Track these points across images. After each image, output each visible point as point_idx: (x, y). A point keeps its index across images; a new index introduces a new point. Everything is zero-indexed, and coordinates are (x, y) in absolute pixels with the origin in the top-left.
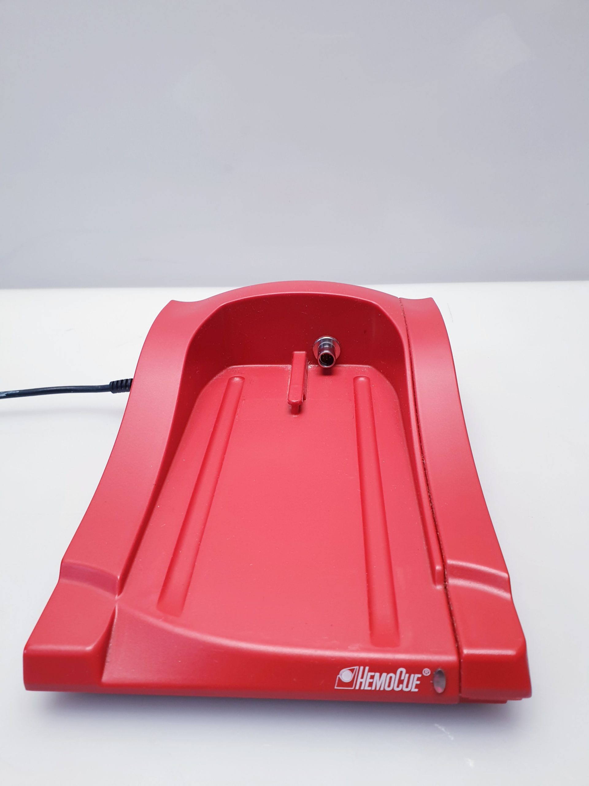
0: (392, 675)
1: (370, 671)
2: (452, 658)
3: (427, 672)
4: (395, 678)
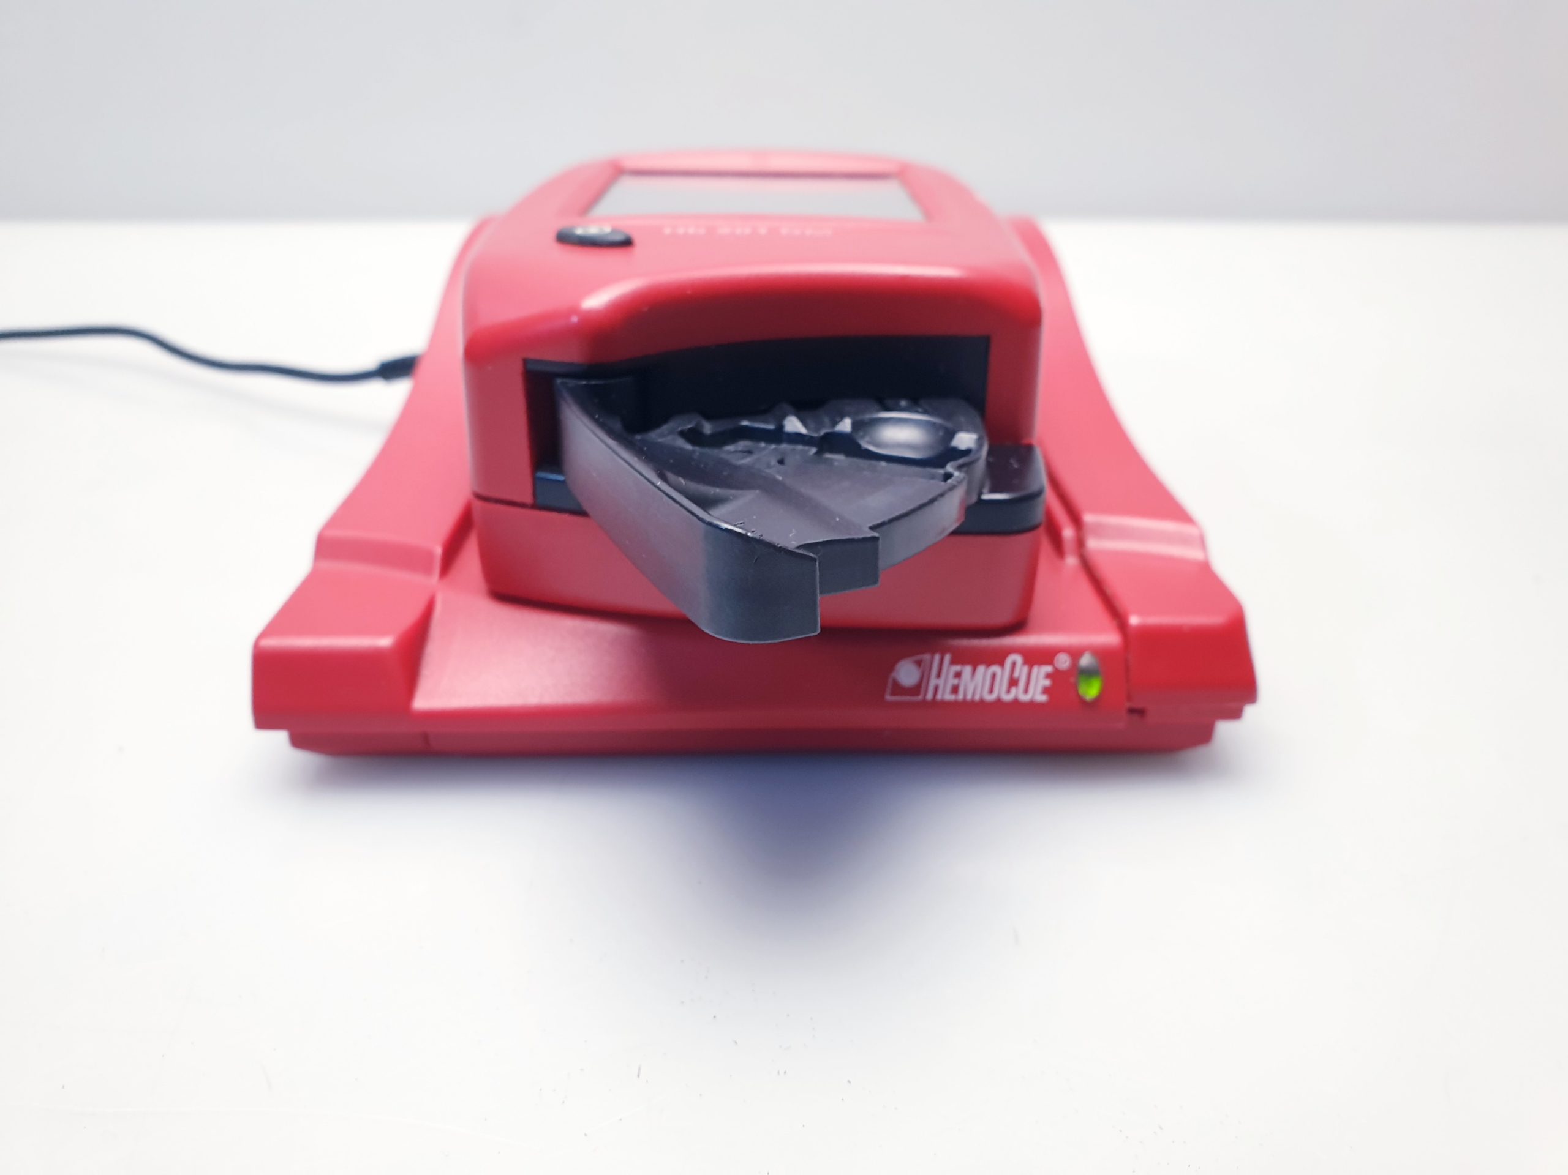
0: (996, 668)
1: (953, 662)
2: (1110, 638)
3: (1063, 662)
4: (1002, 674)
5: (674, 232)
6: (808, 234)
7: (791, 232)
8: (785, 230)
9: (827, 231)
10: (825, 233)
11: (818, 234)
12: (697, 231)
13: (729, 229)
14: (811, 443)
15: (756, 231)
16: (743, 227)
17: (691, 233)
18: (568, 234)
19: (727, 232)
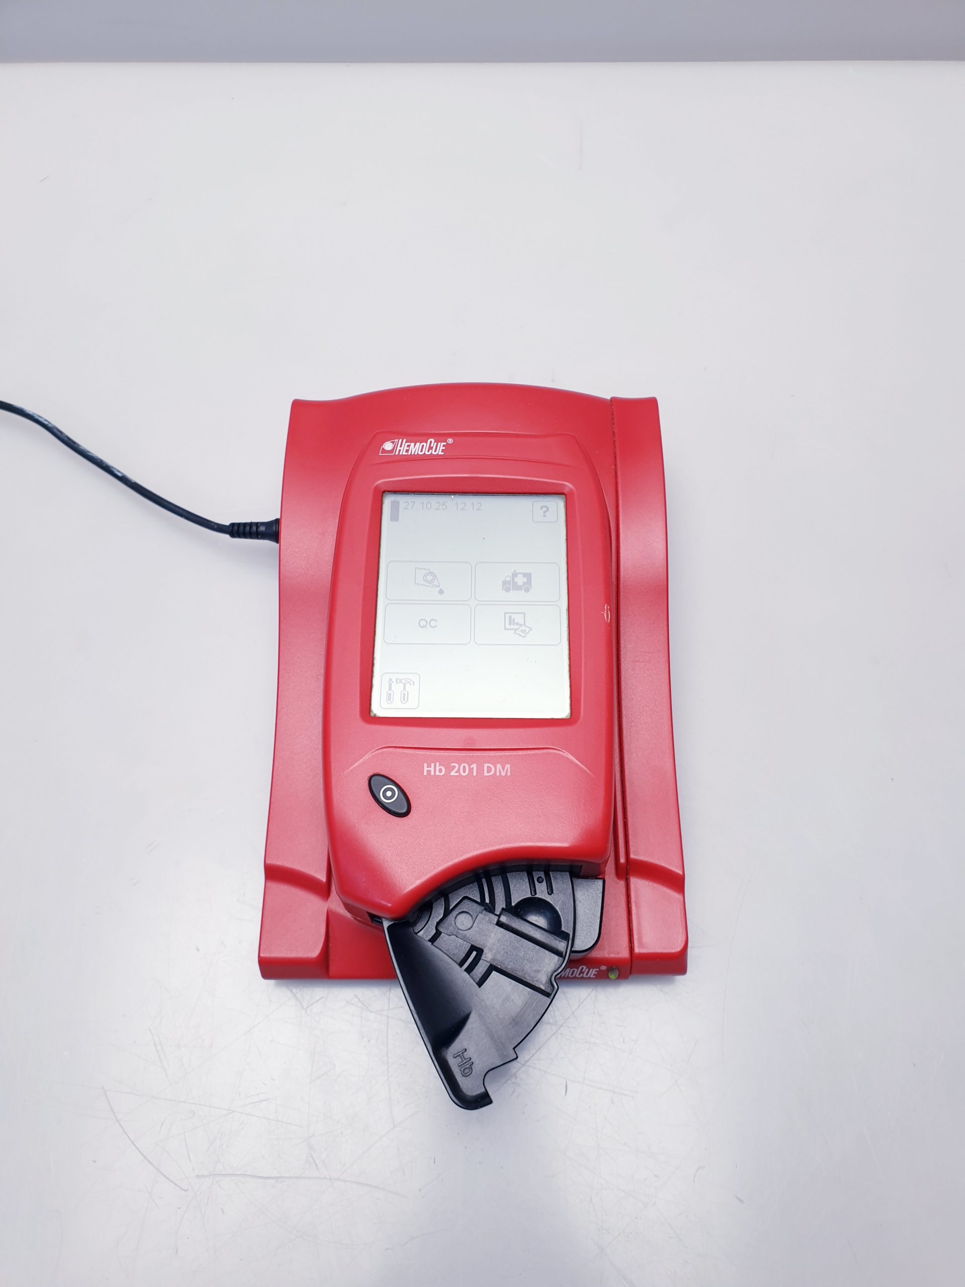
5: (429, 772)
6: (498, 774)
7: (489, 770)
8: (486, 765)
9: (508, 766)
10: (507, 770)
11: (503, 774)
12: (440, 771)
13: (457, 765)
14: (496, 915)
15: (471, 770)
16: (464, 763)
17: (437, 773)
18: (377, 796)
19: (456, 772)
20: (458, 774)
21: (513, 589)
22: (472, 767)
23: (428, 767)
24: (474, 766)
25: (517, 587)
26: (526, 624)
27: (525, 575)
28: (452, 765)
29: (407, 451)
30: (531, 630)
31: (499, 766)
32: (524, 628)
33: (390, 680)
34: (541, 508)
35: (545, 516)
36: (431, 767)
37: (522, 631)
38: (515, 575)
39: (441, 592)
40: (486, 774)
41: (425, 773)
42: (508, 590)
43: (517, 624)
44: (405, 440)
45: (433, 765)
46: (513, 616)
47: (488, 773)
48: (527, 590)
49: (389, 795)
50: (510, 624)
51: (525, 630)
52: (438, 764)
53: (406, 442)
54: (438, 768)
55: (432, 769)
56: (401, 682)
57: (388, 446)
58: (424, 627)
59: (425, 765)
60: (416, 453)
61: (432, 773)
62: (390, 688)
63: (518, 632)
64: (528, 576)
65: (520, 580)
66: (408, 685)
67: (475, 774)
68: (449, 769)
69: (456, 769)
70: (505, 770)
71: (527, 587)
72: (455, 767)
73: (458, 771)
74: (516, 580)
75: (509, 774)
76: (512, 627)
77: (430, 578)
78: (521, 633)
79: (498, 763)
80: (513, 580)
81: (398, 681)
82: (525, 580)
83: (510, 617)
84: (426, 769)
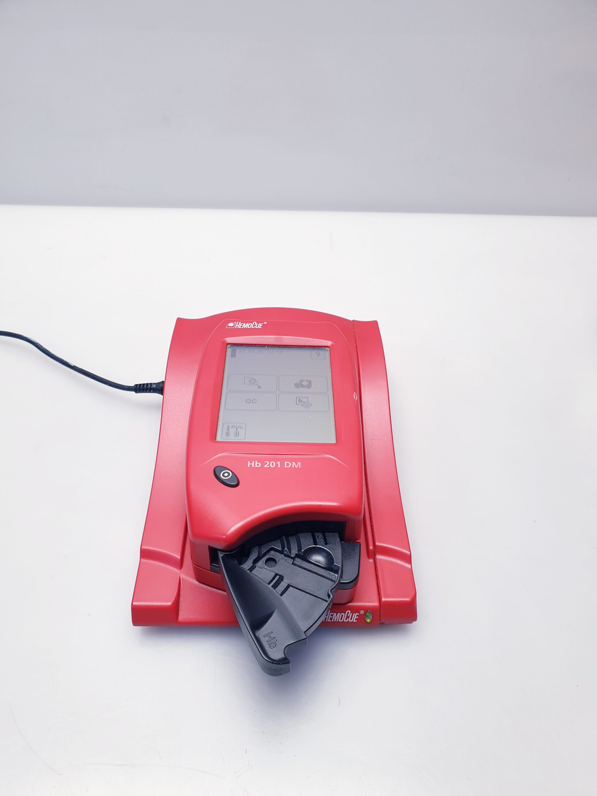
5: (251, 466)
6: (293, 467)
7: (288, 465)
8: (286, 463)
9: (299, 463)
10: (299, 466)
11: (296, 467)
12: (258, 465)
13: (268, 463)
14: (292, 558)
15: (277, 465)
16: (273, 461)
17: (256, 466)
18: (218, 476)
19: (267, 466)
20: (269, 466)
21: (301, 387)
22: (277, 463)
23: (250, 463)
24: (279, 463)
25: (302, 386)
26: (309, 402)
27: (307, 381)
28: (265, 462)
29: (241, 326)
30: (312, 405)
31: (294, 463)
32: (307, 404)
33: (228, 426)
34: (316, 353)
35: (318, 357)
36: (252, 463)
37: (307, 405)
38: (302, 381)
39: (259, 387)
40: (286, 466)
41: (249, 466)
42: (298, 387)
43: (304, 402)
44: (240, 323)
45: (253, 462)
46: (301, 399)
47: (287, 466)
48: (309, 387)
49: (225, 475)
50: (299, 402)
51: (308, 405)
52: (256, 462)
53: (241, 323)
54: (256, 463)
55: (253, 464)
56: (234, 427)
57: (231, 325)
58: (249, 403)
59: (249, 462)
60: (246, 327)
61: (253, 466)
62: (228, 429)
63: (304, 405)
64: (310, 382)
65: (305, 383)
66: (239, 429)
67: (279, 466)
68: (263, 464)
69: (268, 464)
70: (298, 465)
71: (309, 386)
72: (267, 463)
73: (269, 465)
74: (302, 383)
75: (300, 467)
76: (301, 403)
77: (253, 381)
78: (306, 406)
79: (293, 462)
80: (301, 383)
81: (233, 427)
82: (308, 383)
83: (299, 400)
84: (249, 464)
